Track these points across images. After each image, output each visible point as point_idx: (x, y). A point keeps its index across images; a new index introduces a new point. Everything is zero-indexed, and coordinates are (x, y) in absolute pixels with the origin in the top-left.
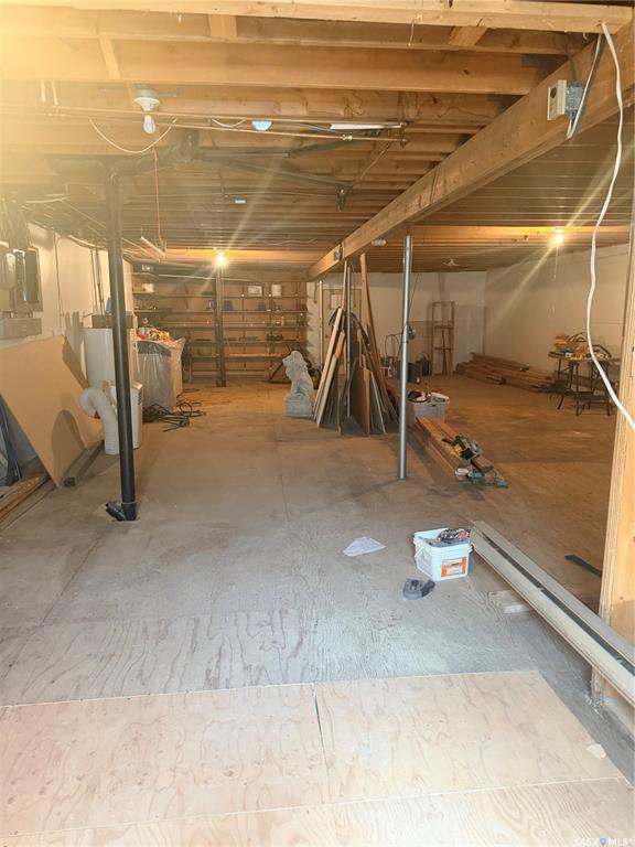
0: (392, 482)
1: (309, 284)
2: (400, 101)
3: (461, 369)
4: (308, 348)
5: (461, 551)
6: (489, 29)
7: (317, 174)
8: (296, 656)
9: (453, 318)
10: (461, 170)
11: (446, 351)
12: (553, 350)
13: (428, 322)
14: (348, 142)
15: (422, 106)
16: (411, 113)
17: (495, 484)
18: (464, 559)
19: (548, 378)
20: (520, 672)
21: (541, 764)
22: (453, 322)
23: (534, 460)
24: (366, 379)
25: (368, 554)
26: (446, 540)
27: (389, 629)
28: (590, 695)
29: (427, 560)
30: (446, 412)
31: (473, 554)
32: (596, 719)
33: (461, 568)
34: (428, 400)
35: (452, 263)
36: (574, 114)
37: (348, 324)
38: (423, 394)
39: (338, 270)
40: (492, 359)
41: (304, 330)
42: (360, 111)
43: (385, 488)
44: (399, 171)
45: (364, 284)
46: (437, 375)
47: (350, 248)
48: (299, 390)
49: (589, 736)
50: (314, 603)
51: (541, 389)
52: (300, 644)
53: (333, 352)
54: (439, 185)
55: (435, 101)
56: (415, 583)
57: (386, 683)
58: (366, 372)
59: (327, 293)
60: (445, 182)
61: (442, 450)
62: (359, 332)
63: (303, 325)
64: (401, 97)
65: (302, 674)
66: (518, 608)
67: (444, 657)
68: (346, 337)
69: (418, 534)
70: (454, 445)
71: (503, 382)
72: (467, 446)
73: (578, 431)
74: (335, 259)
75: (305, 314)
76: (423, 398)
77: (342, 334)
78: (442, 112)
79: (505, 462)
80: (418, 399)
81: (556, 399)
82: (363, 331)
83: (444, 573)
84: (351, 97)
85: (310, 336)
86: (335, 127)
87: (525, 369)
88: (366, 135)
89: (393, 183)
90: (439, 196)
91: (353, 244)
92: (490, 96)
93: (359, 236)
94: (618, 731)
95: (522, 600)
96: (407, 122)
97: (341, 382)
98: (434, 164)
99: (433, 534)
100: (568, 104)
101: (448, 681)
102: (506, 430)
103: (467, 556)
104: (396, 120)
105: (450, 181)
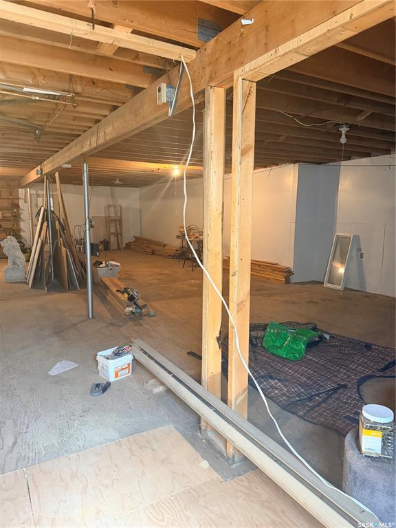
0: (84, 321)
1: (20, 190)
2: (71, 80)
3: (128, 246)
4: (22, 234)
5: (127, 359)
6: (120, 47)
7: (17, 118)
8: (12, 452)
9: (121, 215)
10: (113, 127)
11: (118, 235)
12: (178, 234)
13: (106, 217)
14: (35, 101)
15: (85, 85)
16: (79, 89)
17: (148, 315)
18: (129, 364)
19: (177, 251)
20: (162, 428)
21: (175, 482)
22: (121, 217)
23: (170, 298)
24: (64, 255)
25: (67, 372)
26: (117, 354)
27: (80, 419)
28: (201, 432)
29: (106, 369)
30: (119, 273)
31: (135, 360)
32: (204, 446)
33: (127, 371)
34: (107, 266)
35: (117, 182)
36: (171, 104)
37: (49, 217)
38: (104, 262)
39: (40, 181)
40: (146, 240)
41: (18, 221)
42: (44, 83)
43: (79, 326)
44: (75, 123)
45: (59, 192)
46: (113, 250)
47: (47, 167)
48: (14, 263)
49: (200, 457)
50: (26, 412)
51: (174, 257)
52: (15, 443)
53: (39, 236)
54: (101, 134)
55: (94, 83)
56: (98, 385)
57: (78, 455)
58: (63, 249)
59: (34, 197)
60: (105, 132)
61: (116, 297)
62: (57, 223)
63: (17, 217)
64: (71, 78)
65: (17, 464)
66: (161, 389)
67: (116, 430)
68: (48, 226)
69: (100, 353)
70: (123, 293)
71: (153, 253)
72: (131, 293)
73: (193, 279)
74: (37, 174)
75: (18, 210)
76: (104, 265)
77: (45, 224)
78: (98, 90)
79: (154, 301)
80: (101, 266)
81: (182, 262)
82: (60, 222)
83: (117, 375)
84: (37, 73)
85: (22, 225)
86: (25, 89)
87: (164, 246)
88: (49, 98)
89: (73, 130)
90: (101, 141)
91: (50, 165)
92: (127, 86)
93: (54, 160)
94: (216, 450)
95: (162, 384)
96: (75, 93)
97: (46, 256)
98: (98, 121)
99: (109, 352)
100: (167, 97)
101: (120, 444)
102: (155, 281)
103: (131, 362)
104: (69, 91)
105: (108, 132)
